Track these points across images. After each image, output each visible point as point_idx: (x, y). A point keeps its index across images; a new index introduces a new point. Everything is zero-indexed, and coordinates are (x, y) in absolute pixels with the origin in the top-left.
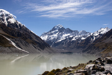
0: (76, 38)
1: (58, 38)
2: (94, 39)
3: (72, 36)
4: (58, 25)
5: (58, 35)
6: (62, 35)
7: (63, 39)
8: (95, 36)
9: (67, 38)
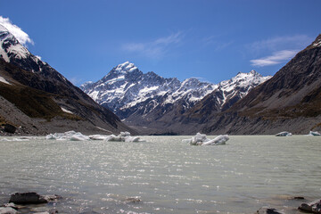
0: (174, 98)
1: (127, 98)
2: (224, 101)
3: (165, 92)
4: (123, 65)
5: (125, 89)
6: (136, 89)
7: (140, 101)
8: (225, 92)
9: (152, 97)
